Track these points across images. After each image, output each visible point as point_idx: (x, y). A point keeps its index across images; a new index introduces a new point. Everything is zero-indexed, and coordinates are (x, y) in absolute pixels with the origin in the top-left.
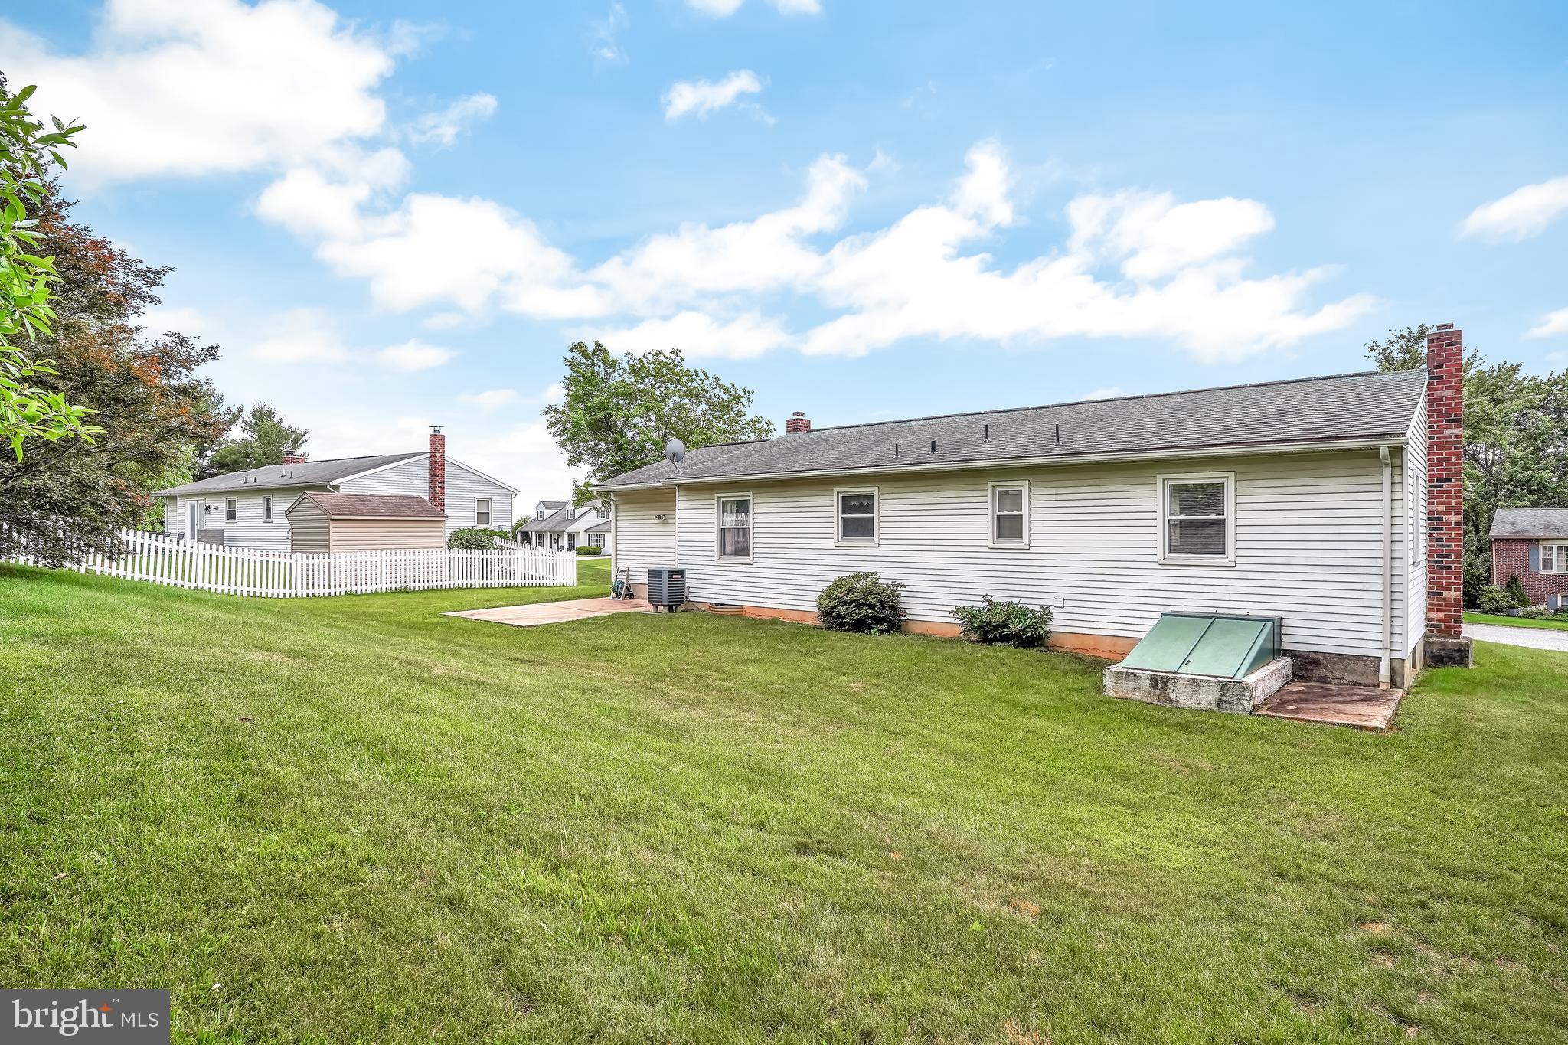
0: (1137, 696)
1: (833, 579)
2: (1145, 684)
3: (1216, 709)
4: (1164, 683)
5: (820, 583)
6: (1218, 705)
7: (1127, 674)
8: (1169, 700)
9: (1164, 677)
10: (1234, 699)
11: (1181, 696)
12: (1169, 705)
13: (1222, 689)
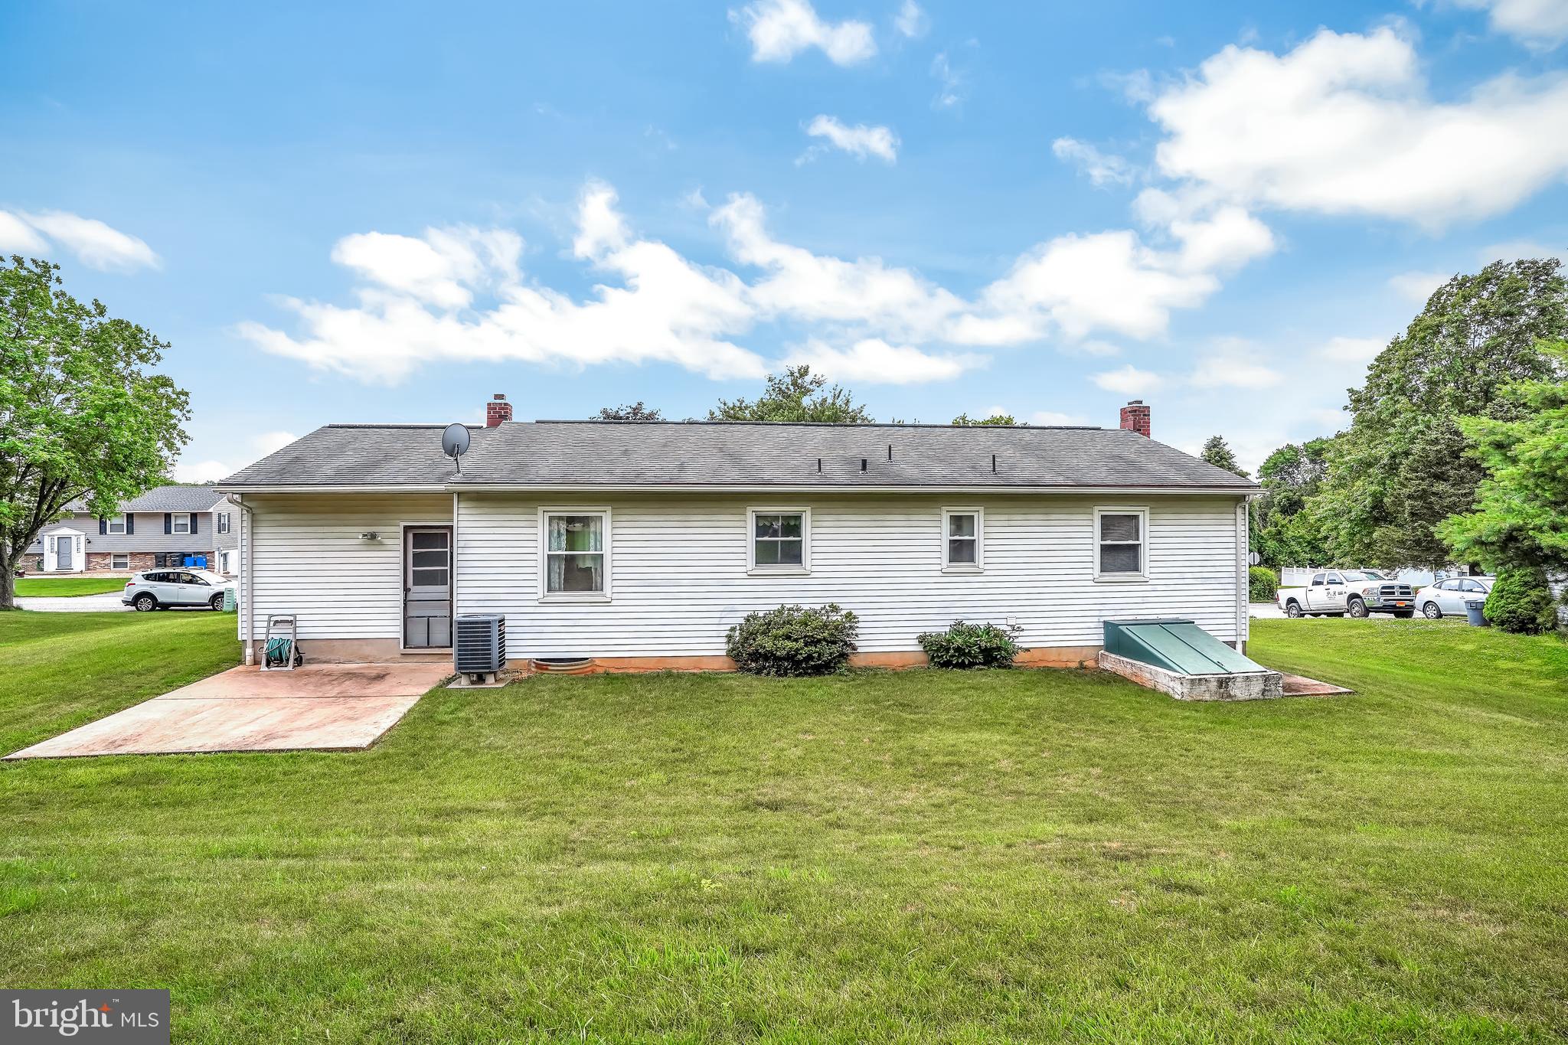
0: (1207, 697)
1: (745, 615)
2: (1213, 685)
3: (1262, 697)
4: (1227, 683)
5: (724, 621)
6: (1263, 694)
7: (1200, 680)
8: (1230, 696)
9: (1226, 678)
10: (1273, 687)
11: (1238, 691)
12: (1230, 700)
13: (1266, 681)
